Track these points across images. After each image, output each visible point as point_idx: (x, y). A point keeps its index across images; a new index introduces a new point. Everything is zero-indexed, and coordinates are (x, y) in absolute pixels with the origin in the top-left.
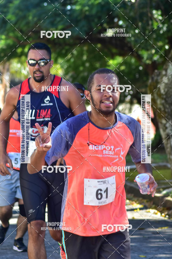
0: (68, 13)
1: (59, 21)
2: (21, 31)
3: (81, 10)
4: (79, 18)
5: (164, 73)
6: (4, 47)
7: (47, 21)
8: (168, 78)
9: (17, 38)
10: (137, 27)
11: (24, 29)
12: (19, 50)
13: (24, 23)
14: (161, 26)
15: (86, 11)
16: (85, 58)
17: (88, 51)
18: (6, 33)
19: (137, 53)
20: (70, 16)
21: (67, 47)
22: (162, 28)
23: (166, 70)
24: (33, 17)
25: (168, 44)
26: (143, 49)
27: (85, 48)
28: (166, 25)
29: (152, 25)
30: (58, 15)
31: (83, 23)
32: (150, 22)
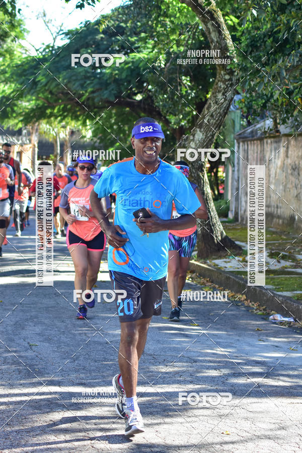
0: (98, 76)
1: (89, 84)
2: (51, 93)
3: (111, 73)
4: (108, 82)
5: (191, 138)
6: (35, 107)
7: (77, 84)
8: (195, 143)
9: (46, 99)
10: (165, 93)
11: (54, 90)
12: (48, 111)
13: (54, 84)
14: (189, 91)
15: (116, 74)
16: (113, 121)
17: (116, 114)
18: (35, 94)
19: (165, 117)
20: (99, 78)
21: (96, 110)
22: (191, 93)
23: (194, 136)
24: (63, 80)
25: (196, 109)
26: (170, 113)
27: (114, 111)
28: (194, 91)
29: (181, 90)
30: (88, 78)
31: (113, 86)
32: (179, 88)
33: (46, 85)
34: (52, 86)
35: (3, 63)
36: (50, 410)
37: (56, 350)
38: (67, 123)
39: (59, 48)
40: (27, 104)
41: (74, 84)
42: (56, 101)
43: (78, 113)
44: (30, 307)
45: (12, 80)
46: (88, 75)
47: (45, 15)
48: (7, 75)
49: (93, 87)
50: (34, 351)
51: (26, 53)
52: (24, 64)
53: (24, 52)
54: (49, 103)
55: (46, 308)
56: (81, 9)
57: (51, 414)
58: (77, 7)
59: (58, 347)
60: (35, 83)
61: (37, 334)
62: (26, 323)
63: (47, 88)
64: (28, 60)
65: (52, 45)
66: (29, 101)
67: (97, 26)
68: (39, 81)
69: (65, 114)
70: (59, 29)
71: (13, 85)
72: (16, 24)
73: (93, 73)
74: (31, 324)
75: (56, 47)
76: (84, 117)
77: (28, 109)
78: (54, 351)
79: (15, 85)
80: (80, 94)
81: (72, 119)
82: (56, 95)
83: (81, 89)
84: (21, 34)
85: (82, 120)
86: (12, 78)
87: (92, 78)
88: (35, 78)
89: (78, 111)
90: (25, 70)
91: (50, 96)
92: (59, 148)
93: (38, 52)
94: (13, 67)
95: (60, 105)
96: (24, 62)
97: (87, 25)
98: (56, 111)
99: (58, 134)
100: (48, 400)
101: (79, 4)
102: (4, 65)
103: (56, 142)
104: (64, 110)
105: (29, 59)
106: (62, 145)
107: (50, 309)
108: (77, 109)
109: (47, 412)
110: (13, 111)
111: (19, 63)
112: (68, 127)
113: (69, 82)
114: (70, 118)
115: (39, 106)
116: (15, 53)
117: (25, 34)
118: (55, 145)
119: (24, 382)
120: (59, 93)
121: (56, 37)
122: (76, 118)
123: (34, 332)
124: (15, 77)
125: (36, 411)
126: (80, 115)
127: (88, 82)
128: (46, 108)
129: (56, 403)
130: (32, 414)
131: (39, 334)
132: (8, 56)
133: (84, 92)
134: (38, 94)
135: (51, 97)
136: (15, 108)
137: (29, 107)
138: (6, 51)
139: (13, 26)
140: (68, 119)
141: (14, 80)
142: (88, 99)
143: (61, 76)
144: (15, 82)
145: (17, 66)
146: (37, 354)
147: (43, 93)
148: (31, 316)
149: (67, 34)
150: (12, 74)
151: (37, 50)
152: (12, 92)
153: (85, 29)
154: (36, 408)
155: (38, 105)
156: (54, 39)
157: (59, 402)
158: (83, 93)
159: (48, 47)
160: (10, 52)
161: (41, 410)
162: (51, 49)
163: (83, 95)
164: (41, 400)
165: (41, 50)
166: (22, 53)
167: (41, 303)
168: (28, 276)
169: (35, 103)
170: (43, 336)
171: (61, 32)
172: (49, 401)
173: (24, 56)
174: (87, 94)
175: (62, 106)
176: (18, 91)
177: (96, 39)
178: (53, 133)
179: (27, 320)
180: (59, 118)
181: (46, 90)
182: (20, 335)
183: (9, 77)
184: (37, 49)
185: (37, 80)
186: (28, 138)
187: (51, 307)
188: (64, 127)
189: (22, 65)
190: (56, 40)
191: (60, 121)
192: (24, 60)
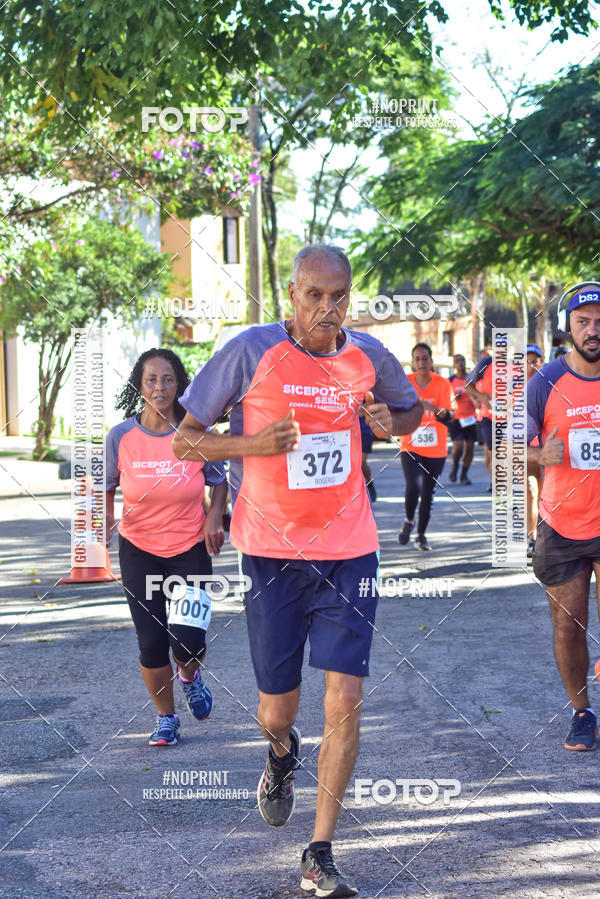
33: (496, 197)
34: (508, 198)
35: (409, 159)
36: (530, 839)
37: (537, 720)
38: (541, 271)
39: (519, 121)
40: (459, 237)
41: (553, 192)
42: (518, 227)
43: (563, 250)
44: (482, 637)
45: (429, 190)
46: (580, 173)
47: (488, 60)
48: (419, 182)
49: (590, 197)
50: (494, 724)
51: (453, 136)
52: (451, 157)
53: (450, 133)
54: (503, 231)
55: (513, 637)
56: (562, 42)
57: (533, 847)
58: (554, 38)
59: (540, 715)
60: (474, 194)
61: (497, 689)
62: (476, 669)
63: (498, 203)
64: (459, 149)
65: (505, 117)
66: (462, 230)
67: (593, 76)
68: (483, 189)
69: (537, 252)
70: (519, 85)
71: (431, 201)
72: (432, 80)
73: (589, 168)
74: (485, 670)
75: (514, 122)
76: (574, 258)
77: (462, 245)
78: (534, 723)
79: (436, 201)
80: (563, 212)
81: (550, 263)
82: (517, 217)
83: (565, 201)
84: (443, 100)
85: (571, 263)
86: (429, 186)
87: (588, 180)
88: (475, 184)
89: (563, 245)
90: (453, 170)
91: (504, 219)
92: (526, 320)
93: (478, 133)
94: (431, 164)
95: (526, 237)
96: (451, 153)
97: (574, 73)
98: (517, 247)
99: (522, 293)
100: (525, 820)
101: (557, 32)
102: (412, 161)
103: (521, 309)
104: (535, 244)
105: (461, 146)
106: (532, 316)
107: (522, 639)
108: (560, 242)
109: (525, 845)
110: (433, 252)
111: (441, 155)
112: (543, 279)
113: (542, 189)
114: (546, 261)
115: (484, 240)
116: (433, 136)
117: (451, 98)
118: (518, 316)
119: (477, 784)
120: (522, 212)
121: (512, 101)
122: (558, 259)
123: (492, 686)
124: (434, 185)
125: (502, 842)
126: (567, 253)
127: (580, 187)
128: (499, 242)
129: (542, 825)
130: (495, 848)
131: (502, 690)
132: (419, 145)
133: (572, 207)
134: (481, 216)
135: (507, 221)
136: (438, 246)
137: (466, 242)
138: (415, 134)
139: (426, 82)
140: (544, 263)
141: (434, 191)
142: (581, 220)
143: (525, 177)
144: (435, 195)
145: (439, 162)
146: (499, 729)
147: (491, 213)
148: (485, 655)
149: (534, 94)
150: (430, 178)
151: (476, 129)
152: (430, 214)
153: (570, 81)
154: (501, 836)
155: (483, 236)
156: (510, 106)
157: (548, 822)
158: (570, 210)
159: (497, 121)
160: (422, 135)
161: (511, 839)
162: (503, 125)
163: (569, 213)
164: (511, 820)
165: (484, 129)
166: (447, 137)
167: (503, 629)
168: (476, 577)
169: (476, 235)
170: (510, 693)
171: (522, 91)
172: (528, 822)
173: (451, 141)
174: (579, 211)
175: (529, 238)
176: (441, 211)
177: (592, 100)
178: (512, 291)
179: (477, 662)
180: (525, 261)
181: (497, 207)
182: (464, 691)
183: (422, 185)
184: (476, 126)
185: (479, 187)
186: (464, 303)
187: (524, 636)
188: (535, 279)
189: (447, 160)
190: (514, 108)
191: (527, 268)
192: (453, 149)
